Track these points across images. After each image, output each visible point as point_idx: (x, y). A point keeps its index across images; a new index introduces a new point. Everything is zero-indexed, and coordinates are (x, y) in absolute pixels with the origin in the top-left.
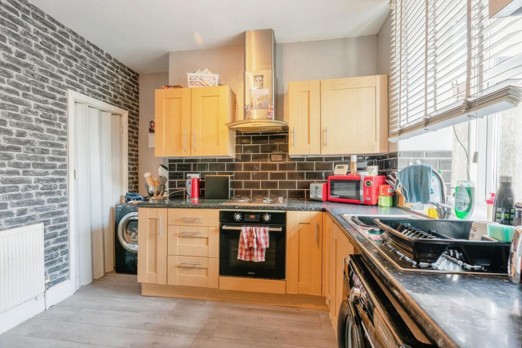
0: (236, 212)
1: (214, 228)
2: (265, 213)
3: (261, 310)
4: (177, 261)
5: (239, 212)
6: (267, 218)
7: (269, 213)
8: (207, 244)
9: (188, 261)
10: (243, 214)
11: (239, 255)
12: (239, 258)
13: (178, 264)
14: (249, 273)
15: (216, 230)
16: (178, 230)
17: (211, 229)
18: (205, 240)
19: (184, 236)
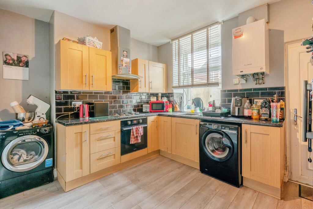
0: (128, 120)
1: (118, 131)
2: (140, 119)
3: (140, 165)
4: (98, 156)
5: (130, 120)
6: (141, 121)
7: (141, 119)
8: (114, 141)
9: (104, 154)
10: (131, 121)
11: (131, 142)
12: (131, 143)
13: (97, 158)
14: (134, 149)
15: (119, 132)
16: (98, 136)
17: (116, 131)
18: (113, 139)
19: (100, 140)
